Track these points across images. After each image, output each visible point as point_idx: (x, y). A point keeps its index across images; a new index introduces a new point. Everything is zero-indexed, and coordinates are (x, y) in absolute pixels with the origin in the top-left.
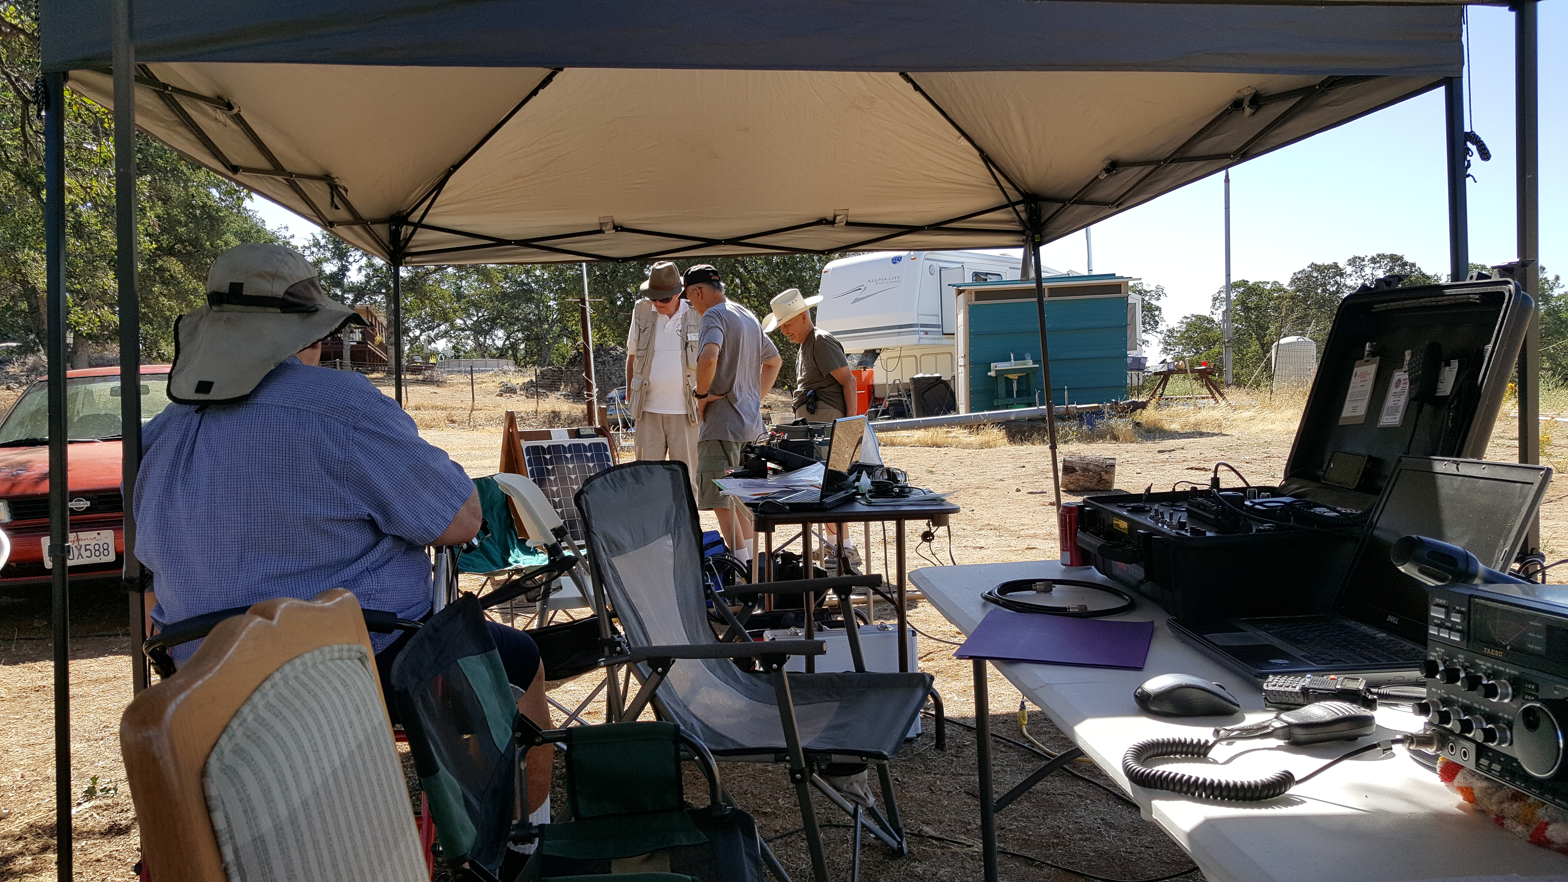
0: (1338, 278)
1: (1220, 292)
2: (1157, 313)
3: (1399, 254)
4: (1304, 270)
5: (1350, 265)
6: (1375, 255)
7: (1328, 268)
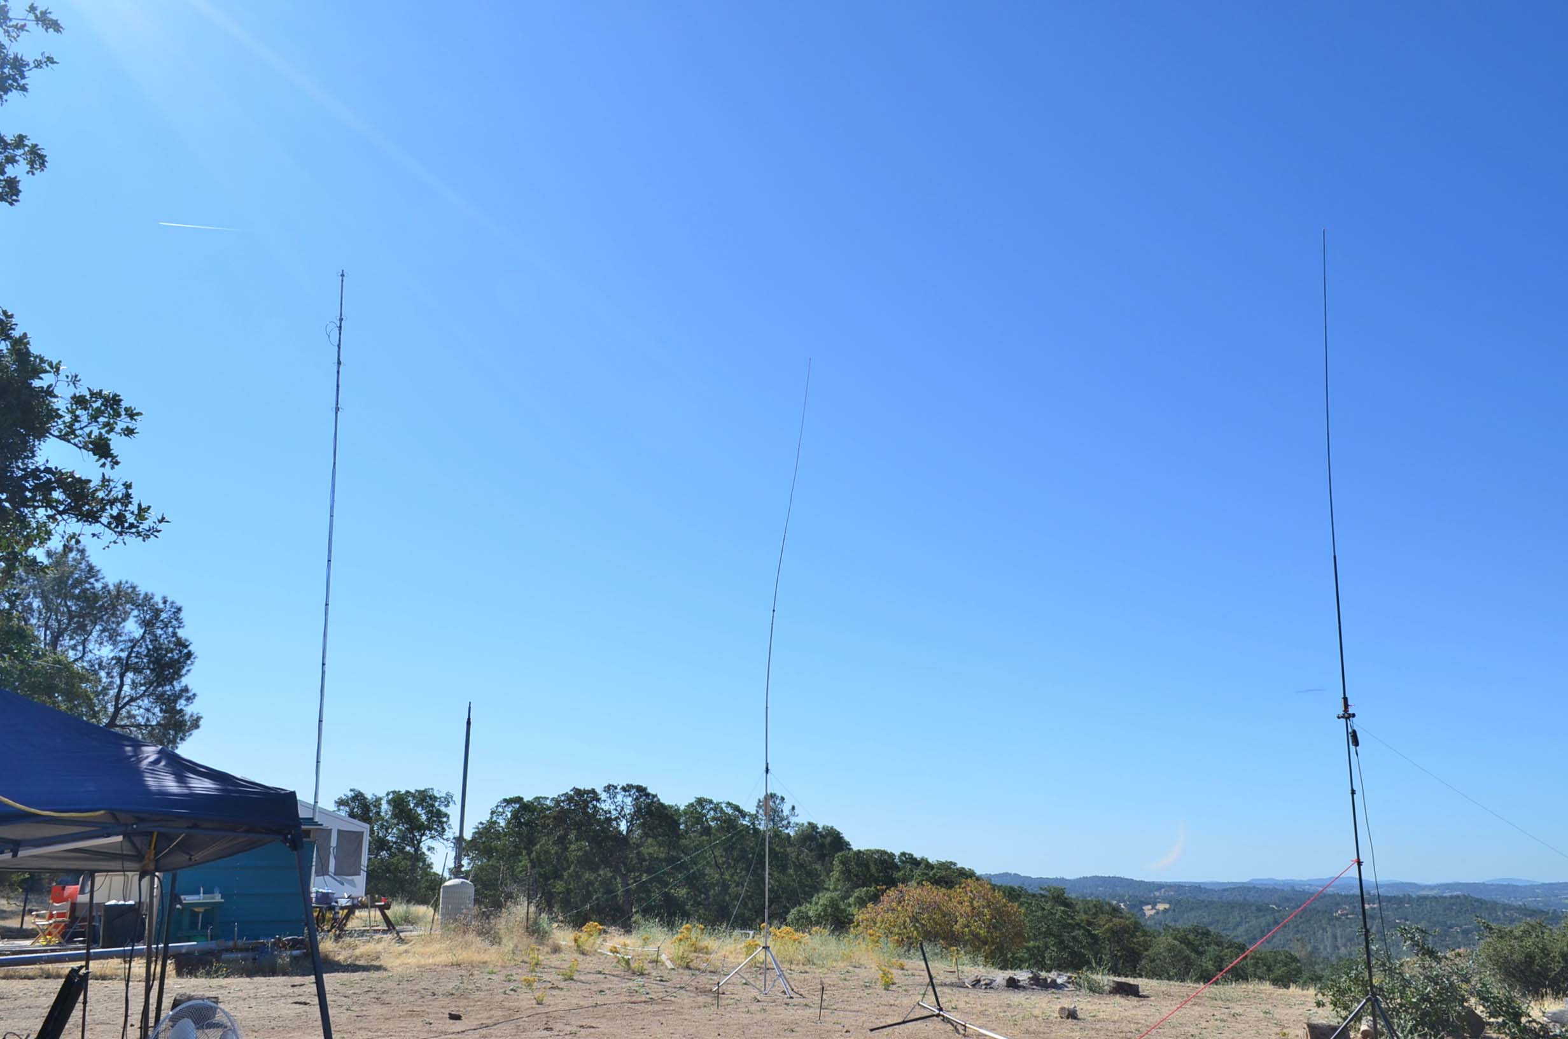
0: (595, 803)
1: (497, 806)
2: (445, 819)
3: (644, 786)
4: (567, 793)
5: (605, 791)
6: (625, 785)
7: (585, 792)
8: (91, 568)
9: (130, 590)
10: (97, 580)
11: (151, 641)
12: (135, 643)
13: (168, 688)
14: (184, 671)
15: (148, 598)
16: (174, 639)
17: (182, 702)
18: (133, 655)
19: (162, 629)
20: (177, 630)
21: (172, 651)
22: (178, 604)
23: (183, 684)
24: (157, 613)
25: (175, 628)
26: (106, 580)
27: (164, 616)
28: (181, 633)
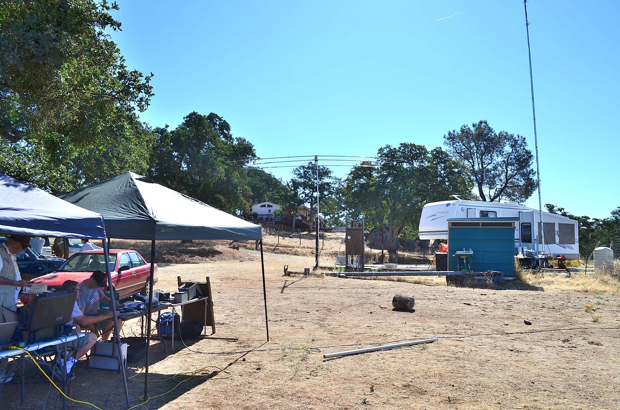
8: (489, 128)
9: (505, 134)
10: (492, 133)
11: (515, 153)
12: (509, 154)
13: (525, 170)
14: (530, 163)
15: (512, 136)
16: (524, 151)
17: (531, 175)
18: (509, 159)
19: (519, 147)
20: (525, 147)
21: (524, 156)
22: (524, 137)
23: (531, 168)
24: (516, 141)
25: (524, 146)
26: (495, 132)
27: (519, 142)
28: (526, 148)
